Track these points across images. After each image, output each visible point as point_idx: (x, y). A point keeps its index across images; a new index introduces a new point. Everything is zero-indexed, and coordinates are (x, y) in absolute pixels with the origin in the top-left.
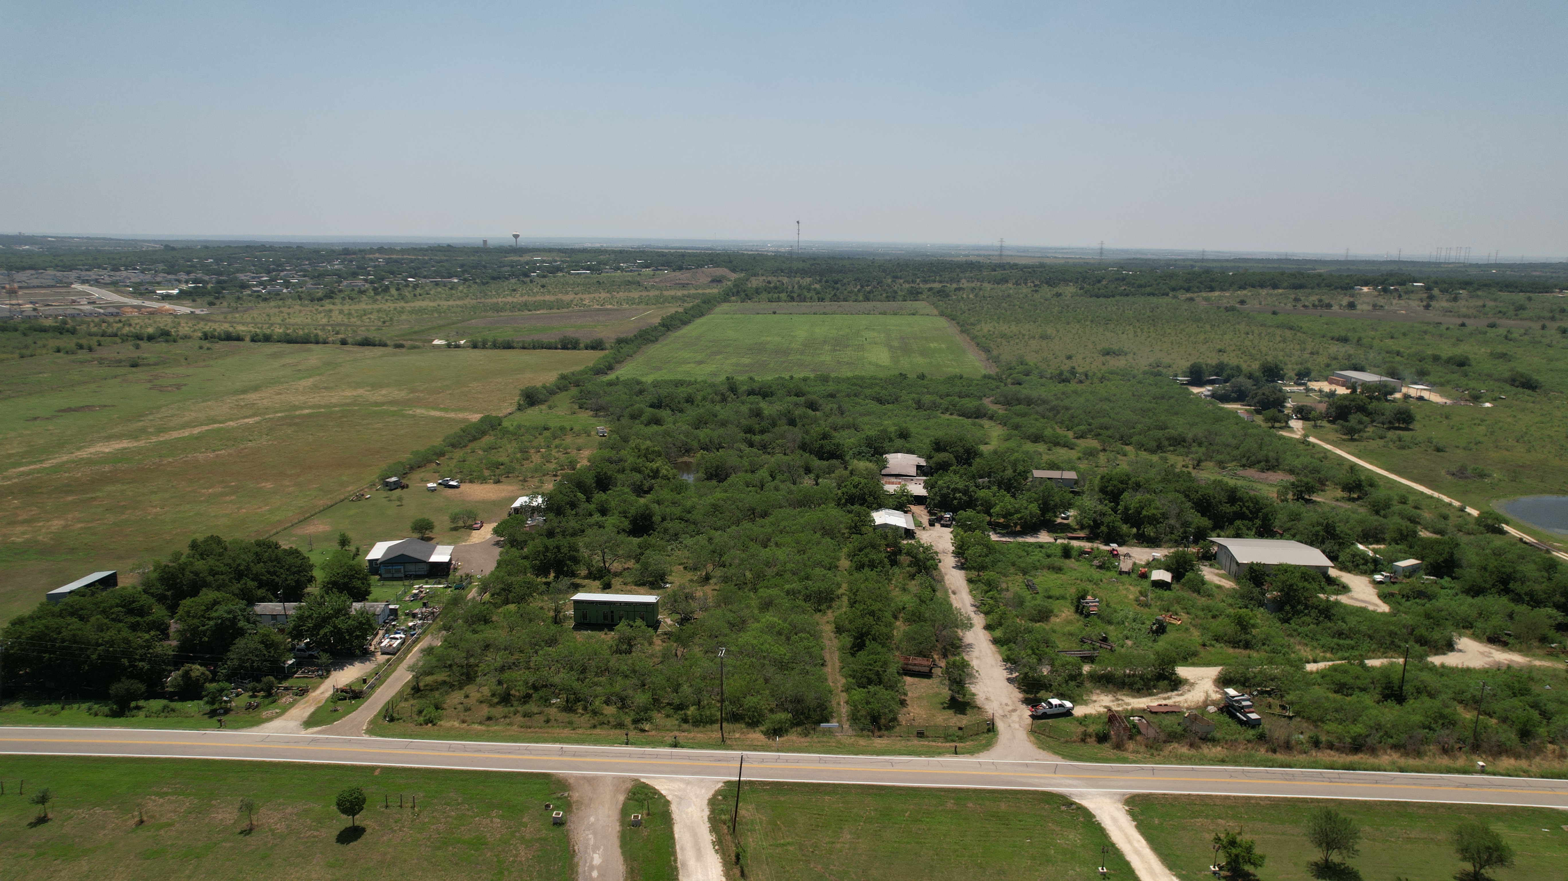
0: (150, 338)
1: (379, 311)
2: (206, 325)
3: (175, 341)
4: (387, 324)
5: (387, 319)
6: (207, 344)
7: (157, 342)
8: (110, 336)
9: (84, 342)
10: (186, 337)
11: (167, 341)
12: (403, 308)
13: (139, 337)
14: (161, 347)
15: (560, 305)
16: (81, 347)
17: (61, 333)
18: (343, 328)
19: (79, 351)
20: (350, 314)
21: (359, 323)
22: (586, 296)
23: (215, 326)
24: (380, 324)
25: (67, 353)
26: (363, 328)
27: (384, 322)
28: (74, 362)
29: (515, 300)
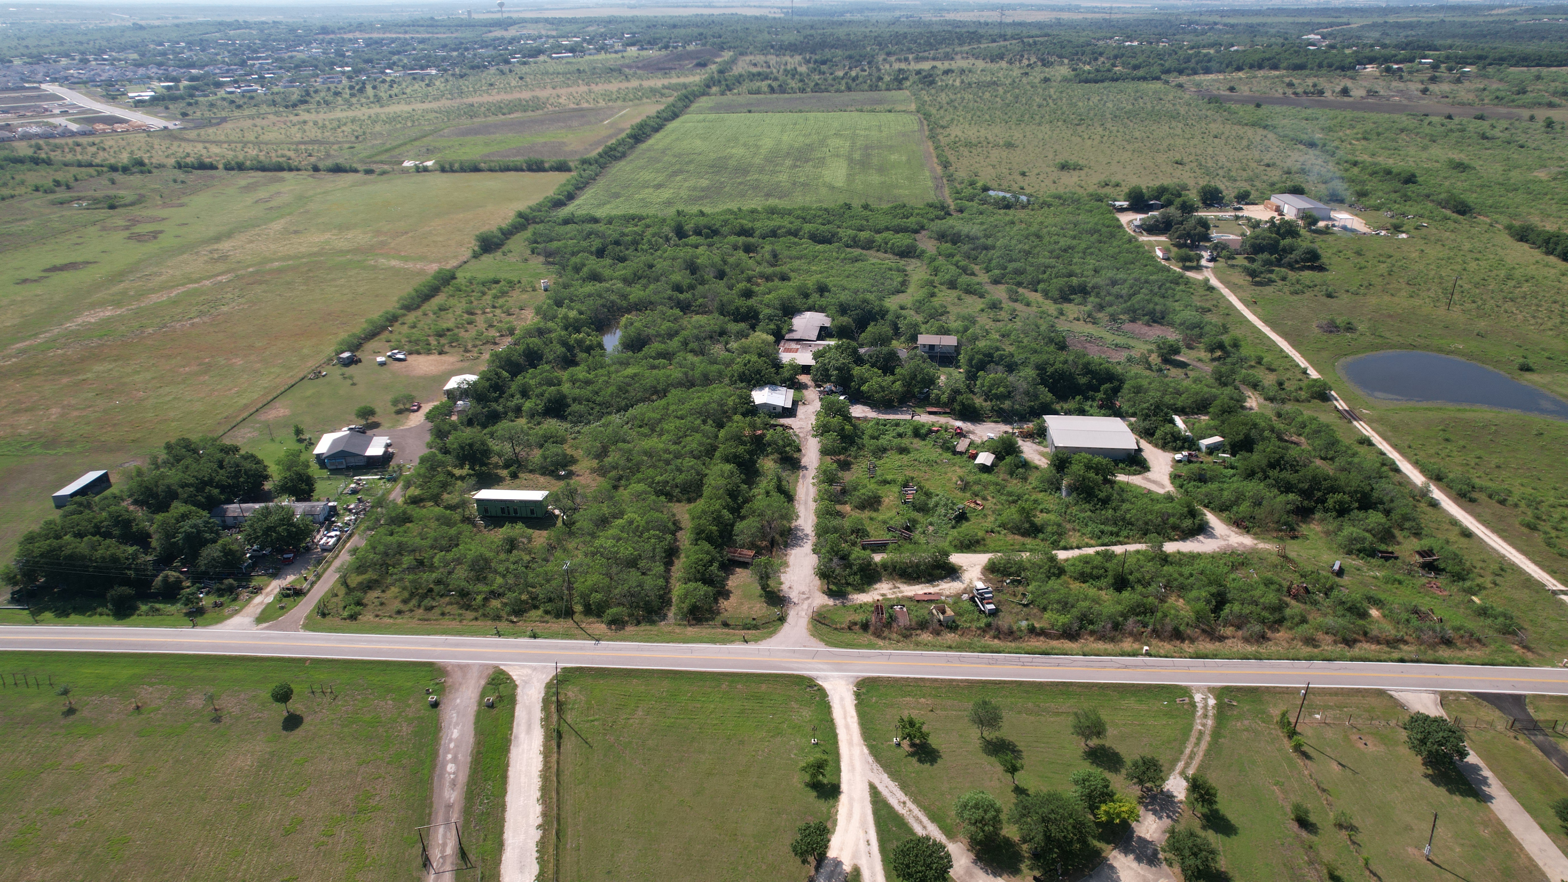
0: (125, 170)
1: (353, 121)
2: (179, 146)
3: (150, 172)
4: (361, 139)
5: (360, 132)
6: (181, 175)
7: (132, 174)
8: (86, 166)
9: (60, 176)
10: (160, 166)
11: (142, 172)
12: (377, 115)
13: (113, 169)
14: (136, 179)
15: (537, 105)
16: (58, 183)
17: (37, 164)
18: (316, 147)
19: (57, 189)
20: (324, 126)
21: (332, 139)
22: (563, 91)
23: (188, 148)
24: (353, 139)
25: (46, 192)
26: (336, 147)
27: (357, 137)
28: (54, 203)
29: (490, 99)
